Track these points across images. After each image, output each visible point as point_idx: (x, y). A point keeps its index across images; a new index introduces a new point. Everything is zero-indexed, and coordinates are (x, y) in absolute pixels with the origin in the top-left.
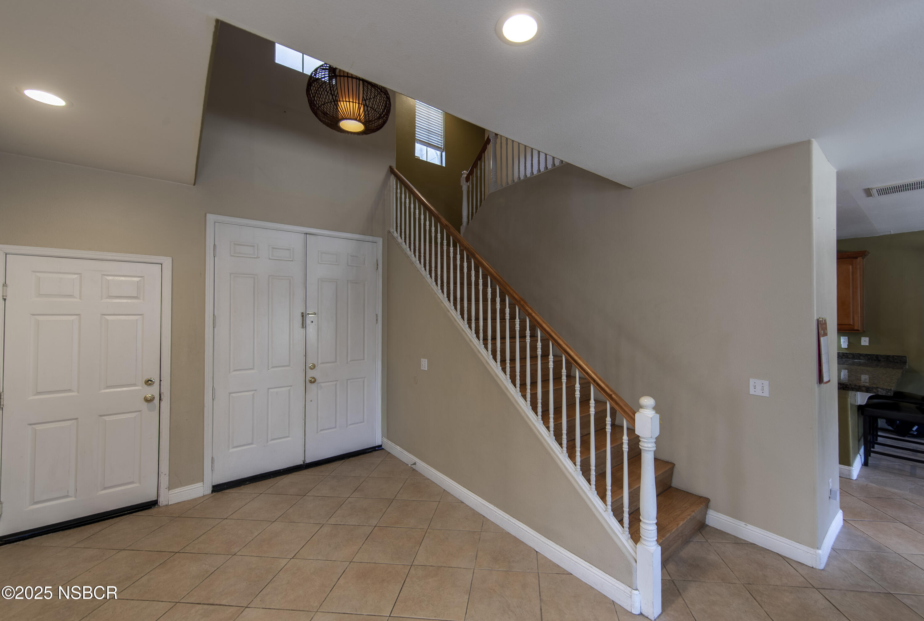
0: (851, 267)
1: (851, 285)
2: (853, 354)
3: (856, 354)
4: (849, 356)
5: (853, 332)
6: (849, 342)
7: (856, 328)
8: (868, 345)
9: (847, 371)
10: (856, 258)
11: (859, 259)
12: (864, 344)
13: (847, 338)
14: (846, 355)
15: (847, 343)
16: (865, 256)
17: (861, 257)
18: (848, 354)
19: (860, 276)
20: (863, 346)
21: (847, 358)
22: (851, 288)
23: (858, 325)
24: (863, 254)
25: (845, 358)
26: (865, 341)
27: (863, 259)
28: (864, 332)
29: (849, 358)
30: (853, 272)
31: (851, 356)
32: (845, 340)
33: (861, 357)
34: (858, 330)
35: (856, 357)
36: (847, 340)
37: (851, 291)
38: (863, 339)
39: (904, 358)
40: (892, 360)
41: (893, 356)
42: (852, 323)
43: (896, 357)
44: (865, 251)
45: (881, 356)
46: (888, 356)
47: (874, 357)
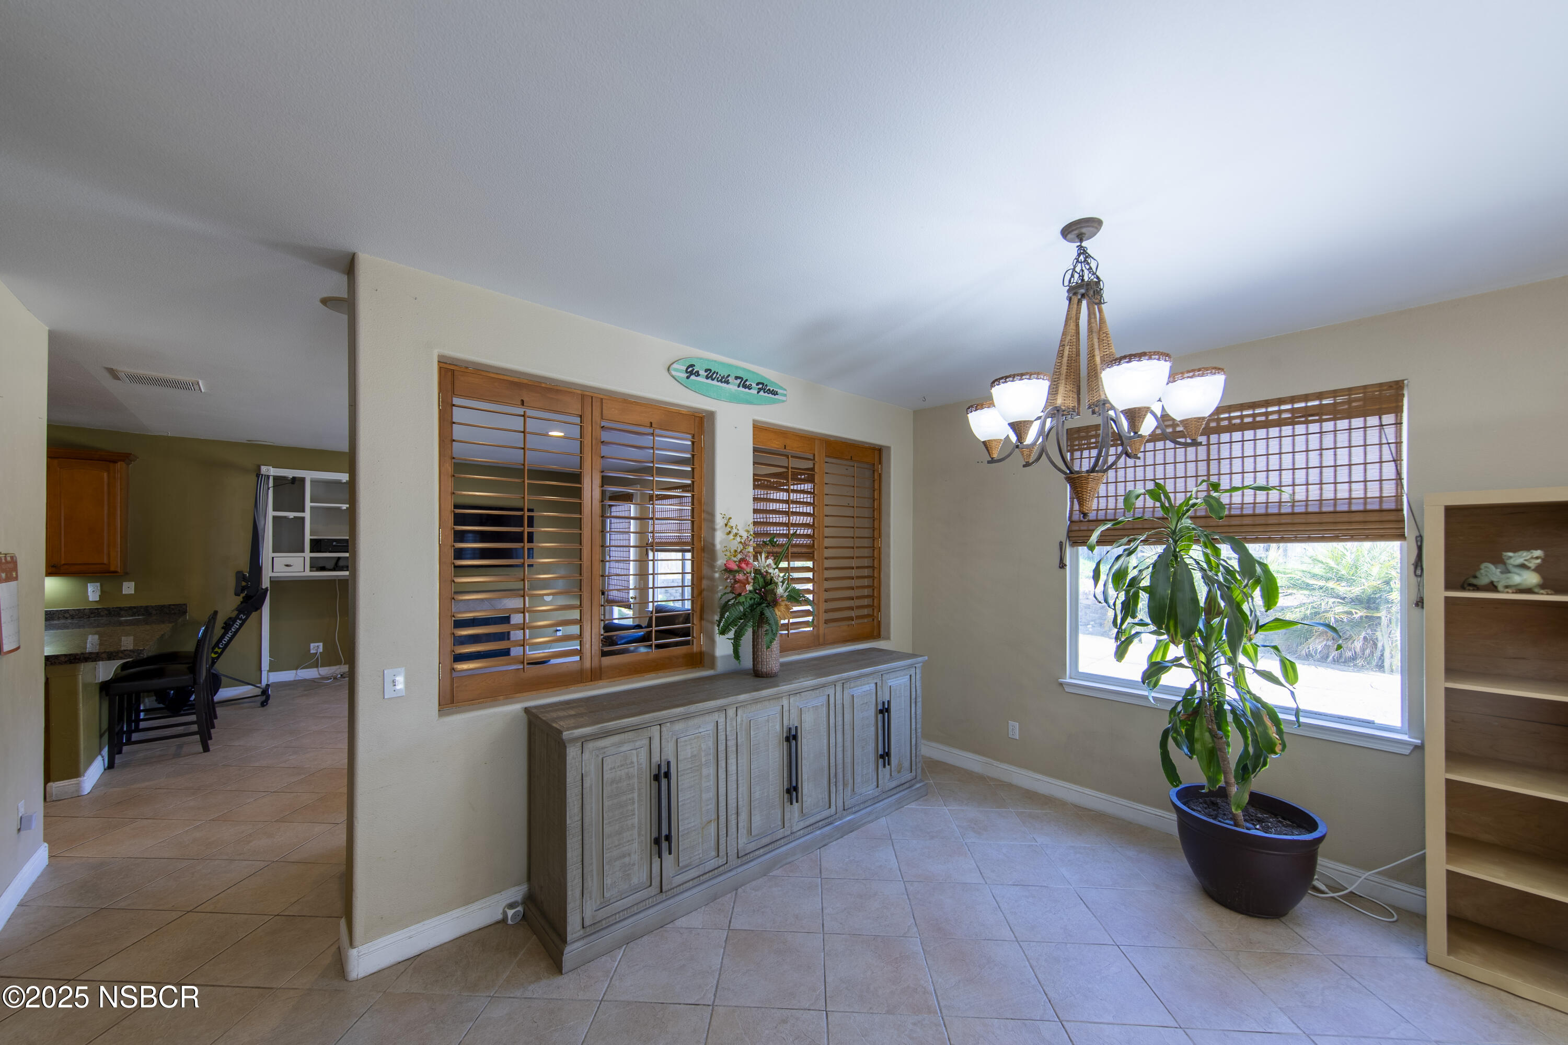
0: (105, 475)
1: (106, 503)
2: (108, 610)
3: (113, 608)
4: (102, 613)
5: (107, 576)
6: (102, 591)
7: (112, 569)
8: (133, 592)
9: (97, 637)
10: (115, 462)
11: (119, 465)
12: (127, 593)
13: (98, 584)
14: (96, 611)
15: (98, 593)
16: (131, 461)
18: (100, 610)
19: (121, 489)
20: (125, 595)
21: (98, 617)
22: (106, 508)
23: (116, 565)
24: (126, 458)
25: (95, 617)
26: (128, 588)
27: (128, 464)
28: (127, 574)
29: (102, 616)
30: (109, 484)
31: (106, 612)
32: (96, 588)
33: (122, 613)
34: (115, 572)
35: (113, 613)
36: (99, 588)
37: (106, 512)
38: (125, 585)
39: (184, 607)
40: (168, 612)
41: (170, 605)
42: (105, 561)
43: (173, 607)
44: (131, 454)
45: (152, 607)
46: (163, 606)
47: (142, 610)
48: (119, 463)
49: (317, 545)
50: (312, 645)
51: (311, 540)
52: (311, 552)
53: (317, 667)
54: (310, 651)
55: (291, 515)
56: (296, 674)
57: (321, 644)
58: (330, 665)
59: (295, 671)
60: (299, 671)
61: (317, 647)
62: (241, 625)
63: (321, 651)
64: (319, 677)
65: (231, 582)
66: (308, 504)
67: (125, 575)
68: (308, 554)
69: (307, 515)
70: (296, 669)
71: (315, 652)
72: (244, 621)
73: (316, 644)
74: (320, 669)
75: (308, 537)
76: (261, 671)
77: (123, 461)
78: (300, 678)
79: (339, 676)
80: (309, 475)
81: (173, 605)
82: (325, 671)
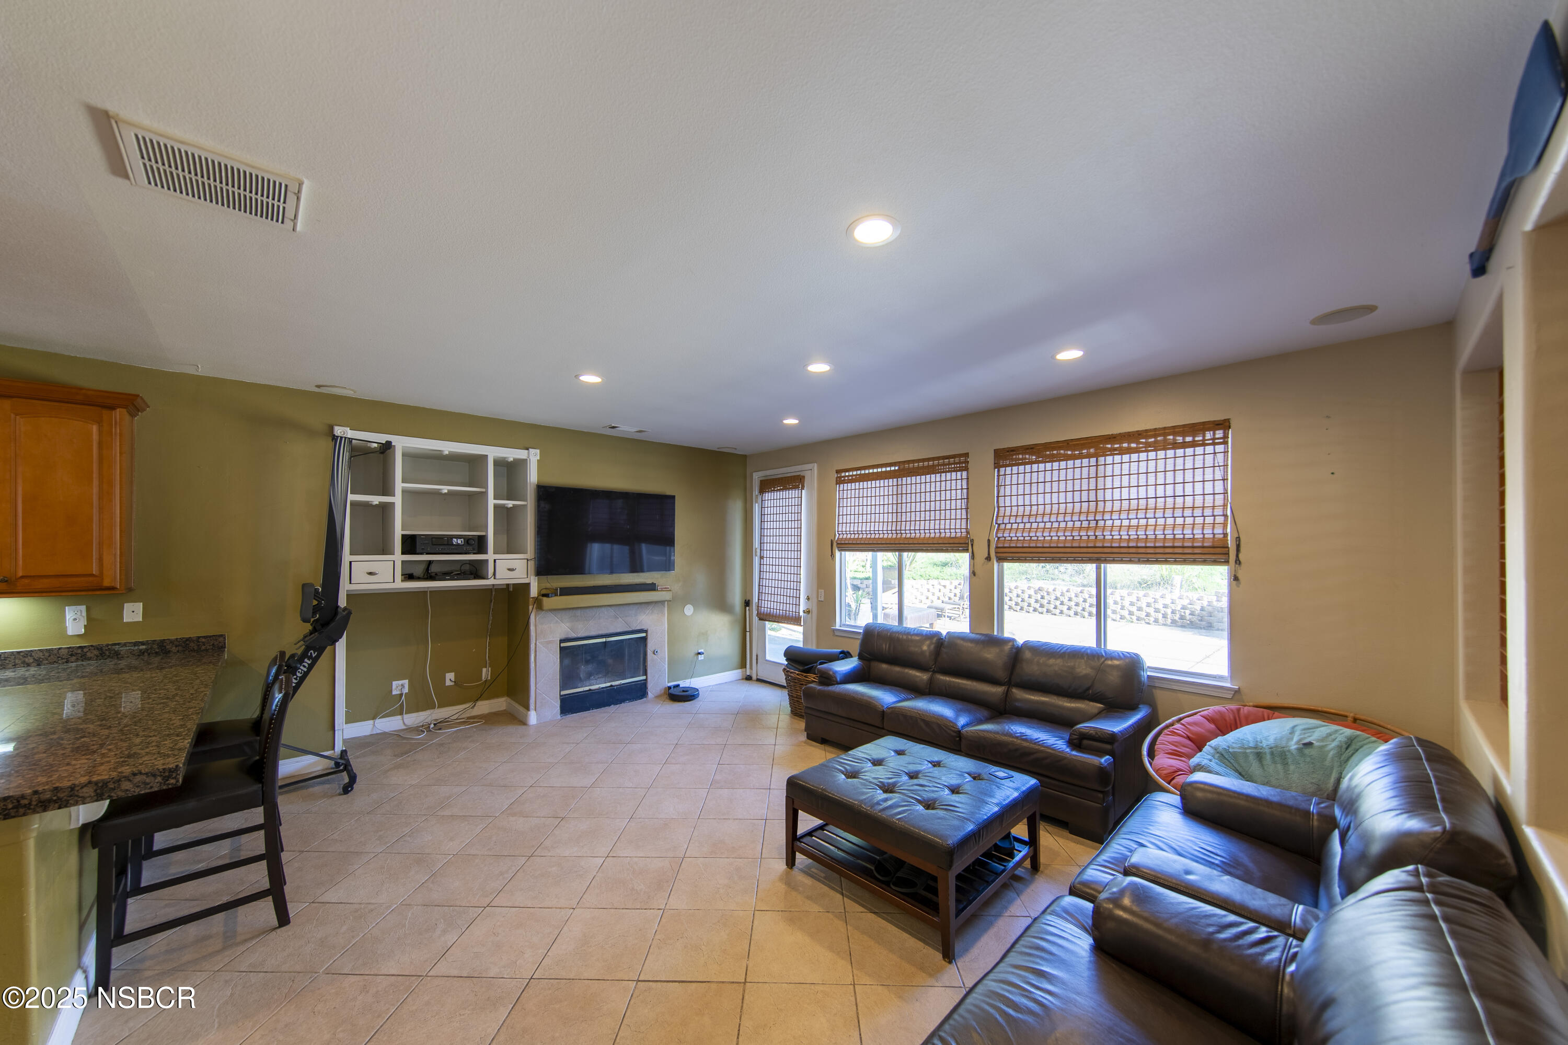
0: (95, 428)
1: (95, 475)
2: (99, 648)
3: (107, 645)
4: (90, 654)
5: (98, 593)
6: (89, 618)
7: (107, 583)
8: (141, 620)
10: (112, 408)
11: (118, 413)
12: (130, 619)
13: (83, 607)
14: (80, 650)
15: (83, 621)
16: (138, 411)
17: (125, 408)
18: (85, 649)
19: (121, 453)
20: (127, 622)
21: (83, 659)
22: (95, 483)
23: (112, 575)
24: (130, 402)
25: (78, 659)
26: (133, 612)
27: (133, 415)
28: (130, 590)
29: (91, 658)
30: (100, 444)
31: (96, 652)
32: (79, 613)
33: (122, 651)
34: (111, 587)
35: (107, 652)
36: (84, 613)
37: (95, 490)
38: (128, 607)
39: (221, 639)
40: (196, 648)
41: (199, 637)
42: (95, 571)
43: (204, 640)
44: (138, 396)
45: (171, 642)
46: (188, 639)
47: (155, 646)
48: (118, 410)
49: (411, 544)
50: (395, 683)
51: (403, 536)
52: (403, 553)
53: (401, 714)
54: (391, 691)
55: (376, 500)
56: (374, 725)
57: (406, 682)
58: (417, 711)
59: (371, 722)
60: (378, 721)
61: (400, 686)
62: (311, 667)
63: (407, 691)
64: (405, 727)
65: (293, 600)
66: (399, 485)
67: (128, 592)
68: (398, 557)
69: (397, 500)
70: (374, 718)
71: (398, 692)
72: (315, 660)
73: (400, 682)
74: (405, 716)
75: (399, 532)
76: (334, 731)
77: (125, 407)
78: (379, 732)
79: (432, 726)
80: (402, 443)
81: (204, 637)
82: (413, 719)
